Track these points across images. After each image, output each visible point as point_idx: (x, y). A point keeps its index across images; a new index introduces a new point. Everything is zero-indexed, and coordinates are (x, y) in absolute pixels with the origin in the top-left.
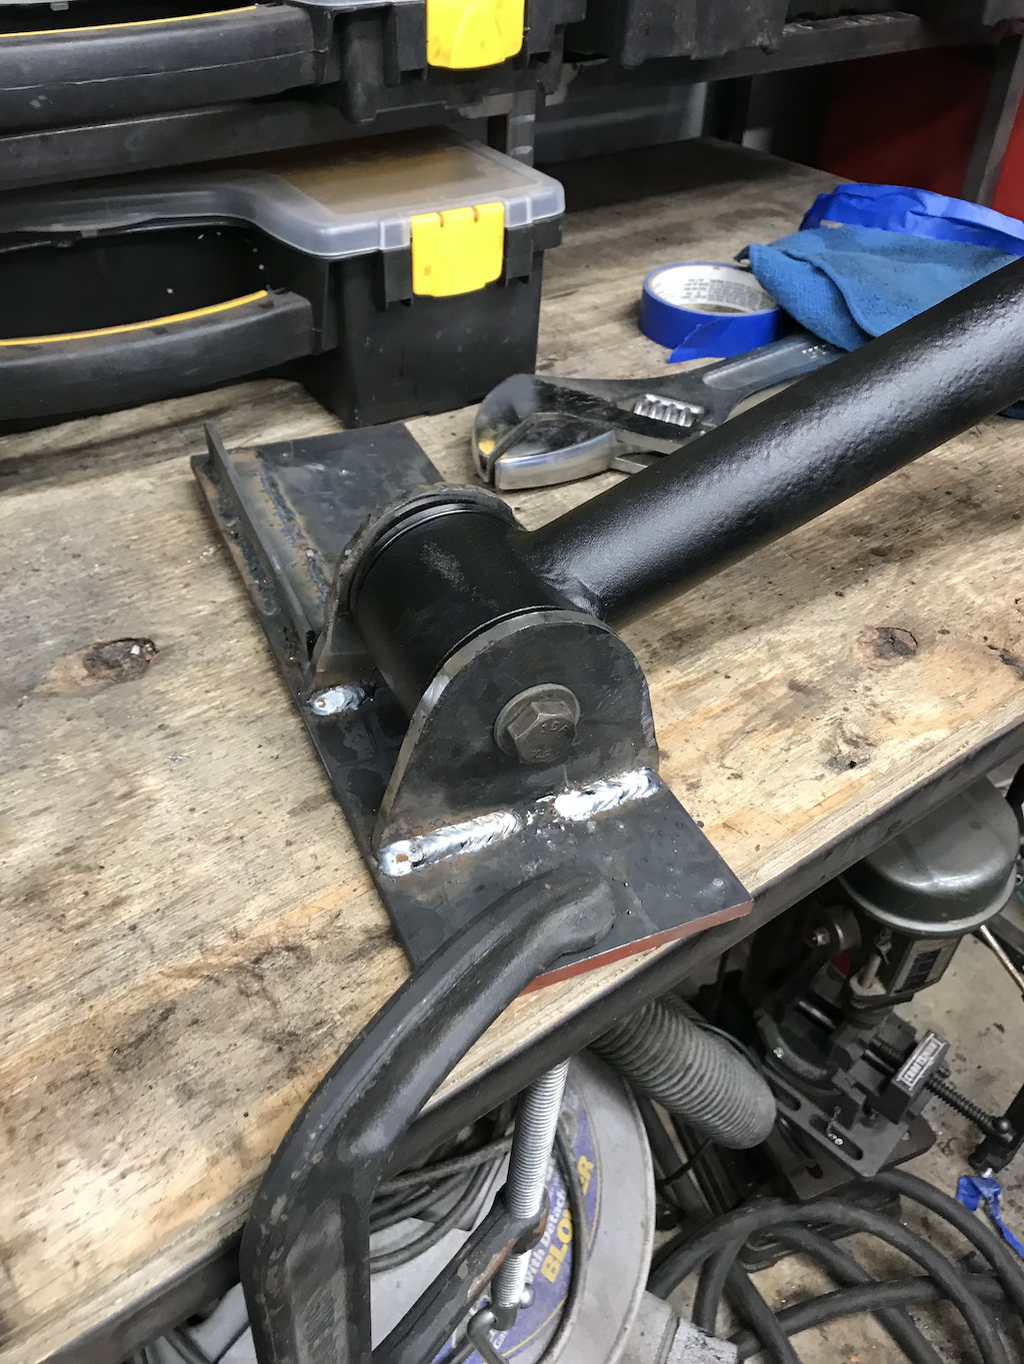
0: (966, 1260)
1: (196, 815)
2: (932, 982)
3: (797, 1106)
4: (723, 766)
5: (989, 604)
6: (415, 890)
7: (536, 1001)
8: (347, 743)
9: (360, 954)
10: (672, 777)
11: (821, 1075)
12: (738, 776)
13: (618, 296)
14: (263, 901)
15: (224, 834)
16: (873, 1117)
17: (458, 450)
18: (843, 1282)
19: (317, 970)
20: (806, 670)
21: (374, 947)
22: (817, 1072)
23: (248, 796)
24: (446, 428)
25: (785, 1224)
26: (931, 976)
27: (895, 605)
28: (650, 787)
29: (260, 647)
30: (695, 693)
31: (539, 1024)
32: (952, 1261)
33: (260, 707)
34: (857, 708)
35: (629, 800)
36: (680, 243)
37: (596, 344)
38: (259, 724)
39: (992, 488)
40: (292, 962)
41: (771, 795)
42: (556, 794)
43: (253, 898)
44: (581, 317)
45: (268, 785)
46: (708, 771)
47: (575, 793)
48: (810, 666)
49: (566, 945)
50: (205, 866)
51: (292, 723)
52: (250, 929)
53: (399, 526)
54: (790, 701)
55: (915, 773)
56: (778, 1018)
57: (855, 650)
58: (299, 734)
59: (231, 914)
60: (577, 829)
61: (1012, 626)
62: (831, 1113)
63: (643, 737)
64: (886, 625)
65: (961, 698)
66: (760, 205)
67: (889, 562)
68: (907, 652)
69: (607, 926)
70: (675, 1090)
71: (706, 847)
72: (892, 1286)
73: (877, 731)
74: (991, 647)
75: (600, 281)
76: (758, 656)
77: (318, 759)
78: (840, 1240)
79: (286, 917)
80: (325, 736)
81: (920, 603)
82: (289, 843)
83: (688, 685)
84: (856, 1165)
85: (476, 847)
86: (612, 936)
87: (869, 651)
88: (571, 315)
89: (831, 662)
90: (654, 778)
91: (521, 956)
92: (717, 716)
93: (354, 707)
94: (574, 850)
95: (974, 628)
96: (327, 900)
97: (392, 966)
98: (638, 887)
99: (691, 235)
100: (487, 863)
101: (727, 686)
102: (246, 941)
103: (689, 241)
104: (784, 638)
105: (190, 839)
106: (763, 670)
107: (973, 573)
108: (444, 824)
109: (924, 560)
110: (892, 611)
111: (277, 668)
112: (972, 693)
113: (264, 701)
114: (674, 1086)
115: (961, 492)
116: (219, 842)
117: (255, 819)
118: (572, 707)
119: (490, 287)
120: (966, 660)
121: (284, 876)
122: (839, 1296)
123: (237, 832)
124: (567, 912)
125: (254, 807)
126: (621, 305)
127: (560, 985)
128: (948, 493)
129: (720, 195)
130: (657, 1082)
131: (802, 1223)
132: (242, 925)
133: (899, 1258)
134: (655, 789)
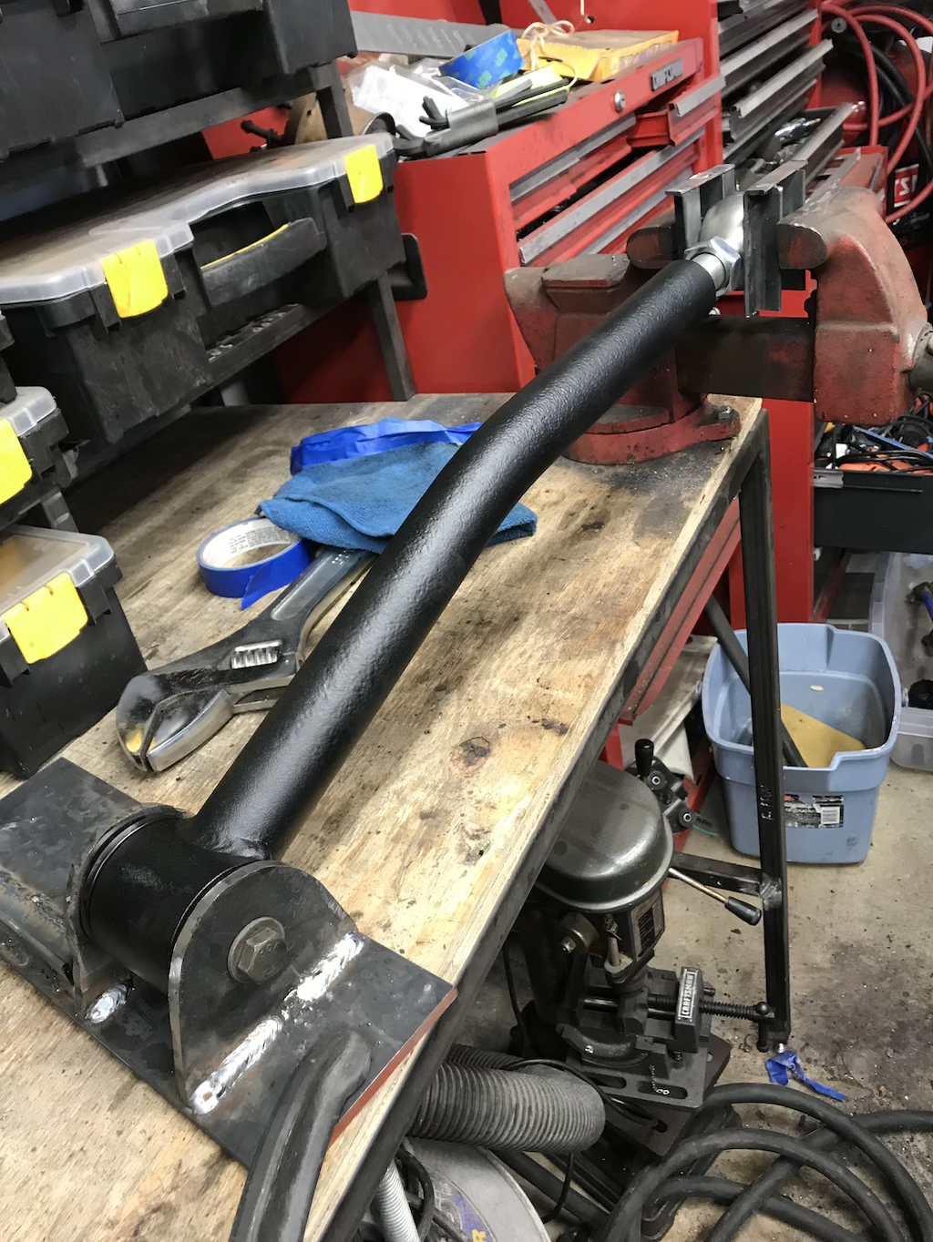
0: (801, 1126)
1: (38, 1152)
2: (661, 933)
3: (623, 1083)
4: (400, 901)
5: (522, 691)
6: (228, 1113)
7: (344, 1141)
8: (129, 1033)
9: (209, 1182)
10: (370, 928)
11: (628, 1048)
12: (412, 903)
13: (183, 571)
14: (119, 1187)
15: (67, 1155)
16: (679, 1058)
17: (114, 754)
18: (725, 1202)
19: (182, 1214)
20: (426, 800)
21: (216, 1173)
22: (623, 1047)
23: (72, 1114)
24: (97, 741)
25: (662, 1184)
26: (657, 929)
27: (465, 721)
28: (357, 944)
29: (28, 993)
30: (361, 856)
31: (355, 1155)
32: (793, 1134)
33: (49, 1040)
34: (469, 810)
35: (348, 963)
36: (211, 507)
37: (182, 619)
38: (55, 1054)
39: (494, 605)
40: (162, 1219)
41: (438, 904)
42: (295, 987)
43: (111, 1189)
44: (162, 602)
45: (83, 1098)
46: (391, 910)
47: (308, 979)
48: (428, 795)
49: (347, 1090)
50: (63, 1186)
51: (81, 1039)
52: (119, 1214)
53: (98, 861)
54: (425, 828)
55: (524, 835)
56: (575, 1023)
57: (453, 768)
58: (89, 1045)
59: (100, 1211)
60: (321, 1004)
61: (541, 700)
62: (648, 1073)
63: (336, 916)
64: (464, 740)
65: (529, 768)
66: (258, 451)
67: (448, 692)
68: (485, 753)
69: (367, 1062)
70: (515, 1132)
71: (412, 968)
72: (761, 1180)
73: (488, 820)
74: (535, 722)
75: (164, 565)
76: (392, 806)
77: (112, 1056)
78: (709, 1171)
79: (142, 1189)
80: (111, 1037)
81: (479, 714)
82: (120, 1133)
83: (355, 853)
84: (687, 1103)
85: (257, 1057)
86: (374, 1065)
87: (461, 764)
88: (153, 603)
89: (441, 785)
90: (358, 937)
91: (319, 1117)
92: (383, 865)
93: (123, 1002)
94: (325, 1021)
95: (519, 713)
96: (167, 1159)
97: (235, 1177)
98: (377, 1022)
99: (215, 499)
100: (269, 1064)
101: (379, 840)
102: (121, 1224)
103: (216, 503)
104: (404, 783)
105: (43, 1173)
106: (399, 814)
107: (505, 673)
108: (227, 1055)
109: (471, 679)
110: (465, 727)
111: (49, 1003)
112: (535, 761)
113: (51, 1034)
114: (513, 1129)
115: (476, 617)
116: (66, 1162)
117: (85, 1130)
118: (274, 927)
119: (84, 630)
120: (523, 739)
121: (127, 1160)
122: (729, 1214)
123: (76, 1147)
124: (336, 1070)
125: (81, 1119)
126: (188, 578)
127: (355, 1121)
128: (468, 622)
129: (225, 454)
130: (499, 1134)
131: (675, 1175)
132: (112, 1214)
133: (756, 1155)
134: (361, 945)
